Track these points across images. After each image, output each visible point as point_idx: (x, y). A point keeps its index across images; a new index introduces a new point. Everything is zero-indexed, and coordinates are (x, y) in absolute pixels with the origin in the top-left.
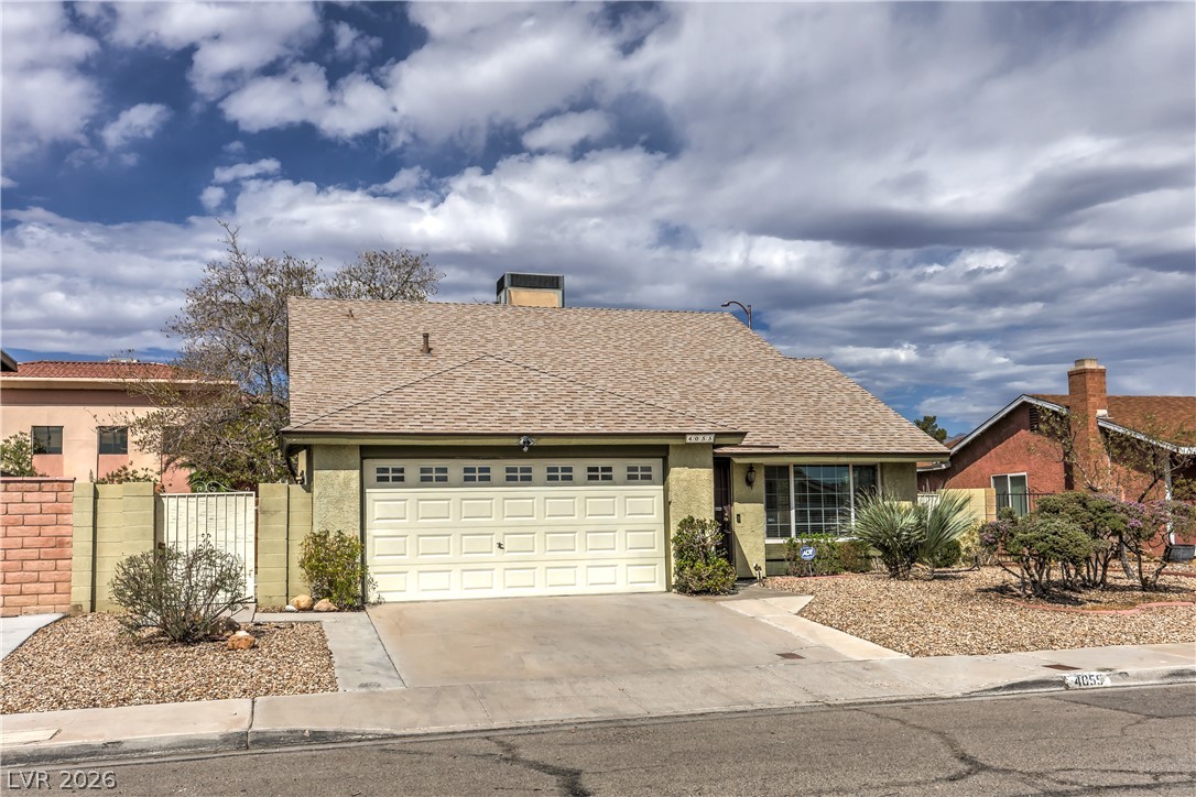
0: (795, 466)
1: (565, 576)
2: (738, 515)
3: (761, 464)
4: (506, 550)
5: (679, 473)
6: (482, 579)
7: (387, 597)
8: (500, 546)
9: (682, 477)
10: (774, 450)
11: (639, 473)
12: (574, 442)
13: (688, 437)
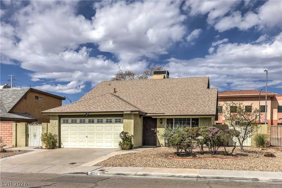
0: (175, 118)
1: (100, 144)
2: (158, 131)
3: (165, 118)
4: (88, 138)
5: (125, 121)
6: (83, 144)
7: (65, 147)
8: (87, 137)
9: (126, 122)
10: (163, 115)
11: (118, 121)
12: (98, 114)
13: (124, 112)
